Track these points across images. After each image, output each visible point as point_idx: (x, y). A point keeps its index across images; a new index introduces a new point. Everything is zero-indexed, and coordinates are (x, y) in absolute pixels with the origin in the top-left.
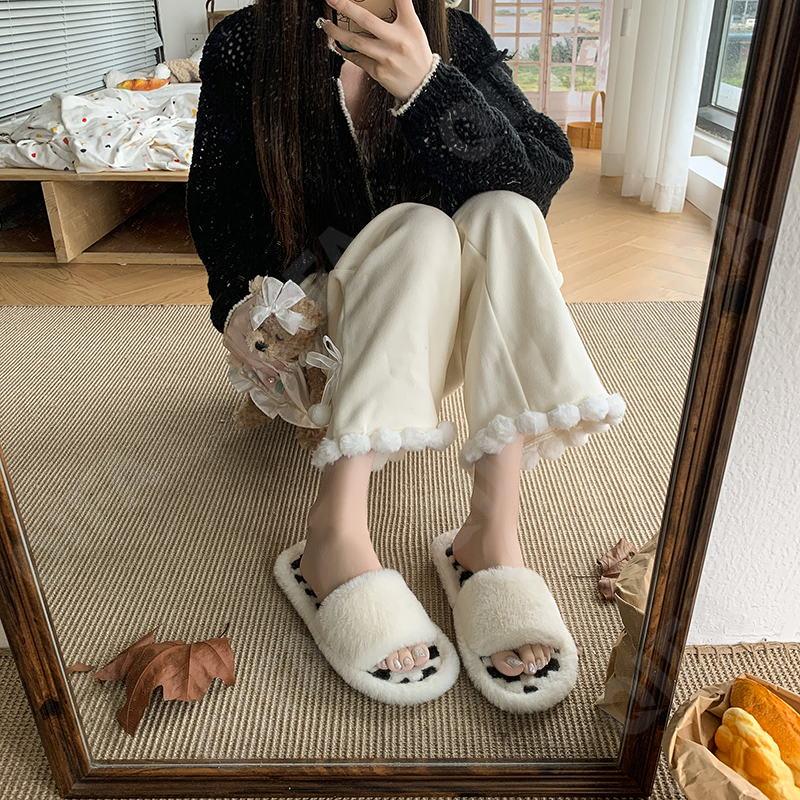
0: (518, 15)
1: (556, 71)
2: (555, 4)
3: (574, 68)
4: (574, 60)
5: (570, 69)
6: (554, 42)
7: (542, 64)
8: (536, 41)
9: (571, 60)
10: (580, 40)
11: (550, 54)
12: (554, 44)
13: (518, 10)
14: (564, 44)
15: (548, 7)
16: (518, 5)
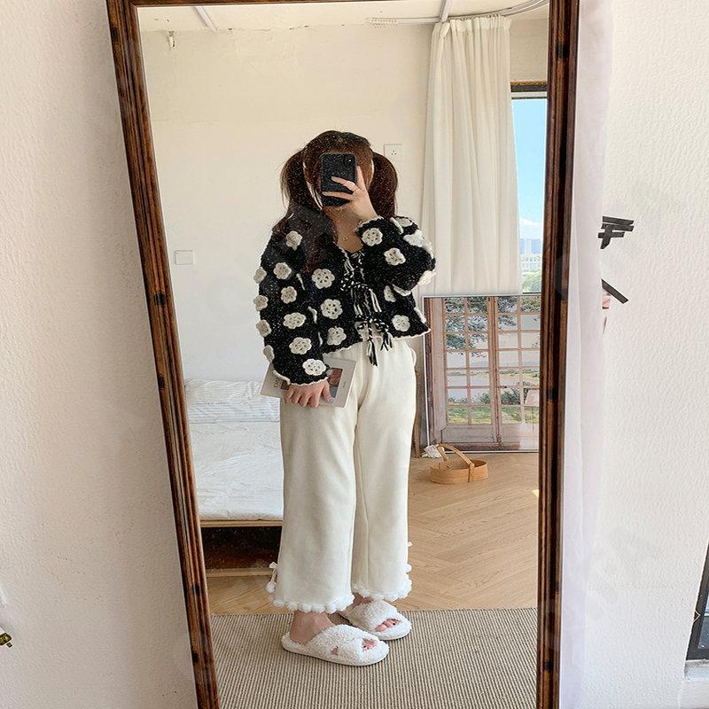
0: (468, 375)
1: (507, 410)
2: (500, 368)
3: (523, 408)
4: (522, 403)
5: (519, 409)
6: (502, 391)
7: (493, 406)
8: (487, 391)
9: (519, 403)
10: (526, 391)
11: (499, 400)
12: (503, 393)
13: (468, 372)
14: (512, 393)
15: (494, 370)
16: (468, 368)
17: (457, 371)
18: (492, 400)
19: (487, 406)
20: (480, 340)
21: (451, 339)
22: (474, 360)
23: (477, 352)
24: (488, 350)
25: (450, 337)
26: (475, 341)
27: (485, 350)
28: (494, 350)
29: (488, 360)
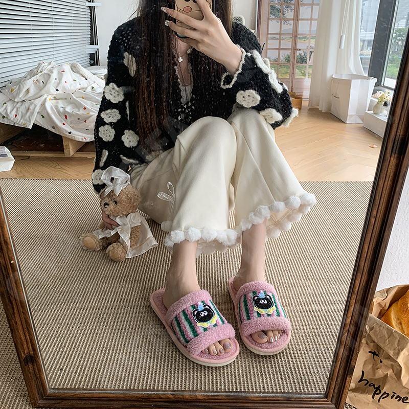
0: (280, 39)
1: (299, 68)
2: (298, 34)
3: (308, 66)
4: (307, 63)
5: (306, 67)
7: (292, 64)
8: (289, 52)
9: (306, 62)
10: (311, 52)
11: (295, 60)
12: (298, 54)
13: (280, 37)
14: (303, 54)
15: (295, 36)
16: (280, 34)
17: (274, 36)
18: (292, 60)
20: (290, 10)
22: (284, 27)
23: (287, 20)
24: (293, 19)
25: (273, 7)
26: (287, 11)
27: (291, 19)
28: (296, 19)
29: (292, 28)
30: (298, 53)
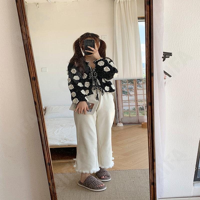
0: (129, 102)
1: (141, 112)
2: (138, 100)
7: (137, 111)
8: (134, 107)
9: (144, 110)
11: (138, 109)
14: (142, 107)
15: (136, 101)
16: (129, 100)
17: (126, 101)
18: (136, 109)
19: (135, 111)
20: (132, 92)
21: (123, 92)
22: (130, 98)
23: (131, 95)
26: (131, 92)
27: (133, 95)
28: (136, 95)
29: (134, 98)
30: (139, 107)
